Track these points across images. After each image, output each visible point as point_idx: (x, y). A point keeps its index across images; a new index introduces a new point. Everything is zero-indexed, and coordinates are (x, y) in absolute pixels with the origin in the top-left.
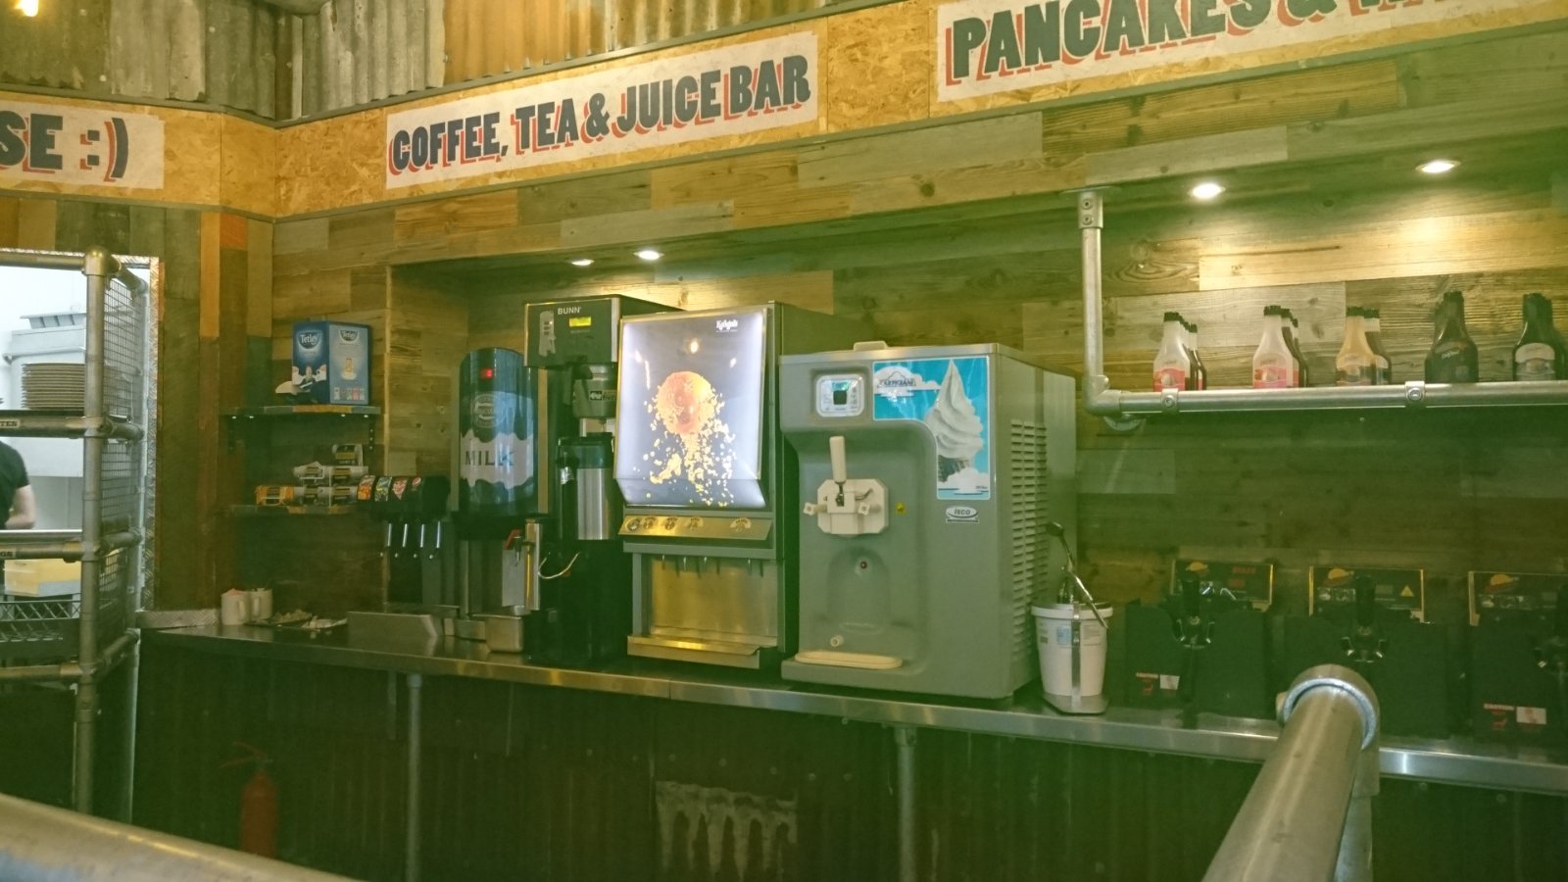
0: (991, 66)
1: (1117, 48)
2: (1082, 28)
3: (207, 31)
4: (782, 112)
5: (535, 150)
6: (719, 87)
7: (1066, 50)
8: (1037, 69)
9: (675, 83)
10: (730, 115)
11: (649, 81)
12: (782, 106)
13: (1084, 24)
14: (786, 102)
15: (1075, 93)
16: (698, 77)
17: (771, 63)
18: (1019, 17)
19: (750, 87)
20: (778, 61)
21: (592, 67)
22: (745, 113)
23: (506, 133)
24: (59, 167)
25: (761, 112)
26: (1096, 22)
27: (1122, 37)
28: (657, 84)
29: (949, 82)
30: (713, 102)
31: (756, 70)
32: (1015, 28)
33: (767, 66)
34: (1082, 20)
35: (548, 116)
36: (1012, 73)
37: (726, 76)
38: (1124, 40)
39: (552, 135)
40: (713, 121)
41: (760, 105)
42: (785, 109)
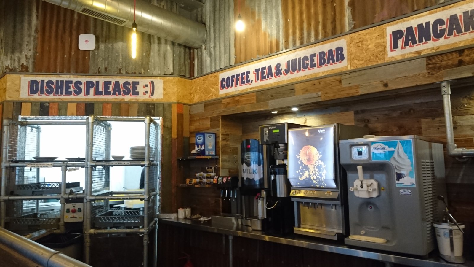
0: (406, 44)
1: (452, 35)
2: (439, 29)
3: (173, 56)
4: (335, 64)
5: (261, 81)
6: (315, 58)
7: (433, 37)
8: (423, 44)
9: (302, 58)
10: (319, 66)
11: (294, 58)
12: (336, 62)
13: (439, 28)
14: (337, 61)
15: (438, 51)
16: (308, 56)
17: (332, 50)
18: (415, 28)
19: (325, 58)
20: (334, 49)
21: (277, 56)
22: (324, 66)
23: (252, 77)
24: (138, 94)
25: (329, 65)
26: (444, 27)
27: (454, 31)
28: (296, 59)
29: (392, 51)
30: (314, 63)
31: (327, 52)
32: (414, 32)
33: (330, 51)
34: (439, 27)
35: (264, 71)
36: (414, 46)
37: (317, 55)
38: (455, 32)
39: (265, 76)
40: (314, 69)
41: (328, 63)
42: (337, 63)
